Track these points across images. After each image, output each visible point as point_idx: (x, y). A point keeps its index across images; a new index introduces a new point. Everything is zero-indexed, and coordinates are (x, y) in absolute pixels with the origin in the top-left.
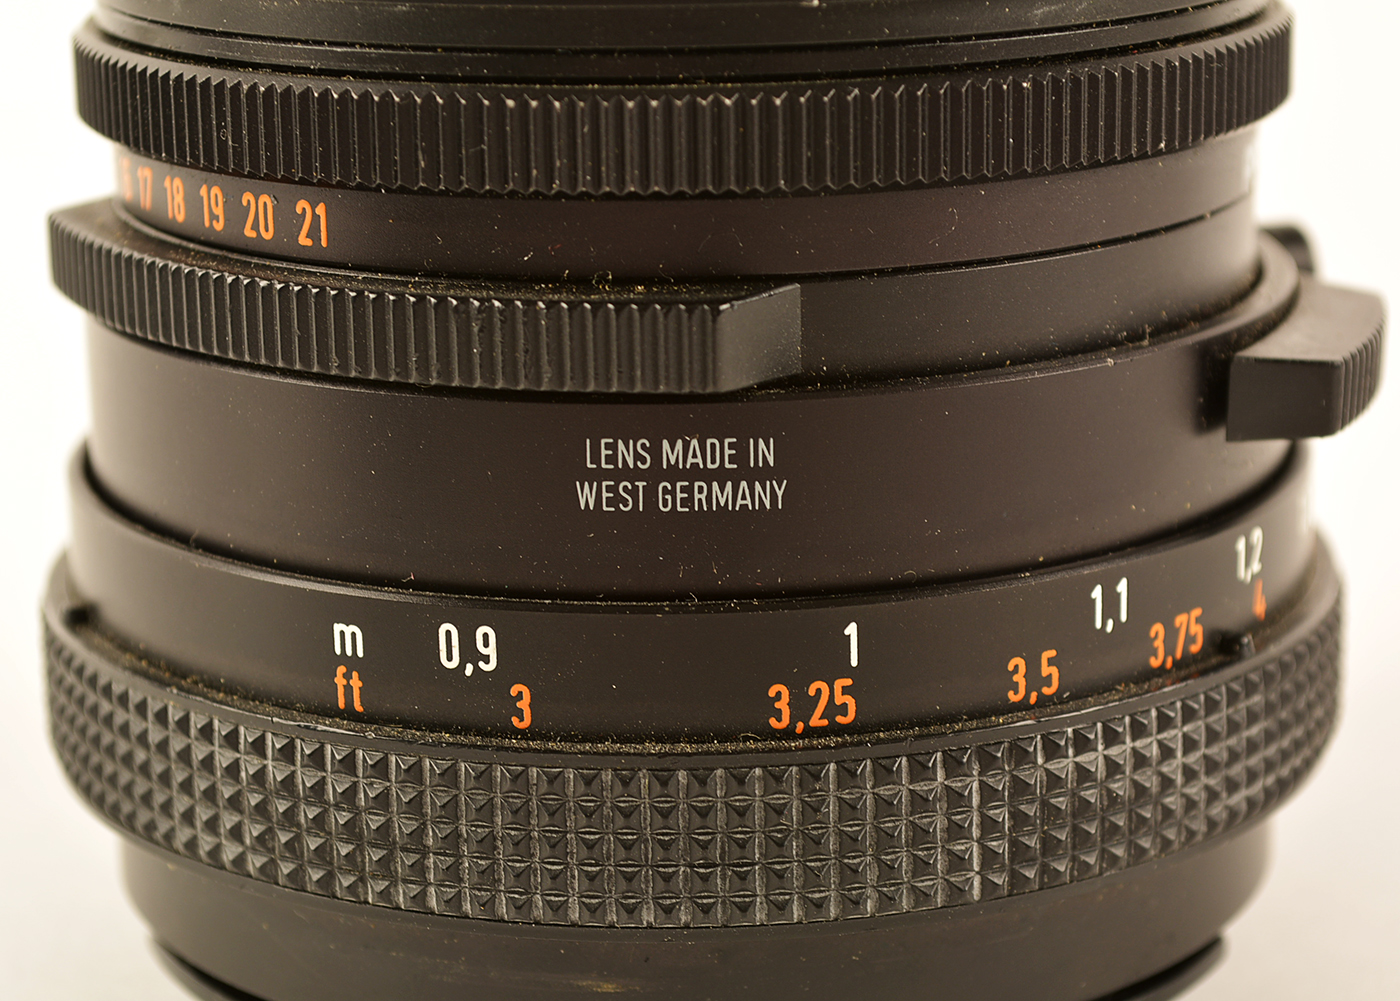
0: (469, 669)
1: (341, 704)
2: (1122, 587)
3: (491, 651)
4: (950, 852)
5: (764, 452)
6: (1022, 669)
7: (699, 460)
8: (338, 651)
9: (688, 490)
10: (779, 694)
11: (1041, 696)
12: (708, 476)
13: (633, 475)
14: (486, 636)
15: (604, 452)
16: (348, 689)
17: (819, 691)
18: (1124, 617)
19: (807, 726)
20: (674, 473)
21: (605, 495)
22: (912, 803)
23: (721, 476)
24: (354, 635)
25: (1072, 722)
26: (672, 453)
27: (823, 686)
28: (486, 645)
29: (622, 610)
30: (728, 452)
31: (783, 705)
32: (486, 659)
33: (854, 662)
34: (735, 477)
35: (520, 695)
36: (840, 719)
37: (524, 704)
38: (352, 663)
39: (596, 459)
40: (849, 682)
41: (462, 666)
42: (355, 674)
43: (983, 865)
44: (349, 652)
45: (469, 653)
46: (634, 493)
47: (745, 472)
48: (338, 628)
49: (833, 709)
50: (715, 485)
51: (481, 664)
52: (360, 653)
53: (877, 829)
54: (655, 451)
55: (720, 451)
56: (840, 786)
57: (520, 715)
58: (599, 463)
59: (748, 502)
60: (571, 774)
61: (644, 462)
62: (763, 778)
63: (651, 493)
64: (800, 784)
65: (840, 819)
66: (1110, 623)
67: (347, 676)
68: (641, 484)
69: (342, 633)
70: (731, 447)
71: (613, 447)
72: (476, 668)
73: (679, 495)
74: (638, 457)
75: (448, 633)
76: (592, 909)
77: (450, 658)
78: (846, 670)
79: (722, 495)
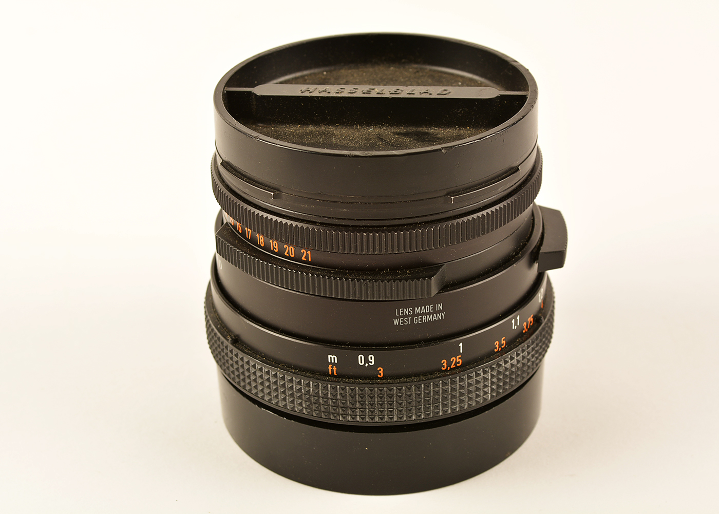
0: (367, 365)
1: (330, 373)
2: (518, 318)
3: (373, 361)
4: (484, 391)
5: (440, 307)
6: (498, 344)
7: (424, 311)
8: (329, 361)
9: (422, 318)
10: (444, 362)
11: (502, 348)
12: (426, 314)
13: (408, 316)
14: (371, 357)
15: (401, 312)
16: (332, 370)
17: (453, 360)
18: (518, 324)
19: (450, 368)
20: (418, 315)
21: (401, 321)
22: (476, 382)
23: (429, 314)
24: (334, 358)
25: (509, 355)
26: (417, 310)
27: (454, 358)
28: (371, 359)
29: (406, 348)
30: (431, 308)
31: (445, 365)
32: (371, 362)
33: (461, 352)
34: (433, 314)
35: (380, 370)
36: (458, 365)
37: (381, 372)
38: (334, 364)
39: (399, 313)
40: (460, 356)
41: (365, 364)
42: (334, 367)
43: (491, 392)
44: (333, 361)
45: (367, 361)
46: (408, 320)
47: (435, 312)
48: (329, 356)
49: (456, 363)
50: (428, 316)
51: (370, 364)
52: (336, 362)
53: (468, 389)
54: (414, 311)
55: (430, 308)
56: (460, 382)
57: (380, 374)
58: (399, 315)
59: (436, 318)
60: (395, 388)
61: (411, 313)
62: (442, 383)
63: (412, 320)
64: (451, 383)
65: (460, 389)
66: (516, 327)
67: (332, 367)
68: (410, 318)
69: (331, 357)
70: (432, 307)
71: (403, 310)
72: (368, 364)
73: (419, 319)
74: (409, 312)
75: (361, 357)
76: (401, 418)
77: (361, 362)
78: (460, 354)
79: (430, 318)
